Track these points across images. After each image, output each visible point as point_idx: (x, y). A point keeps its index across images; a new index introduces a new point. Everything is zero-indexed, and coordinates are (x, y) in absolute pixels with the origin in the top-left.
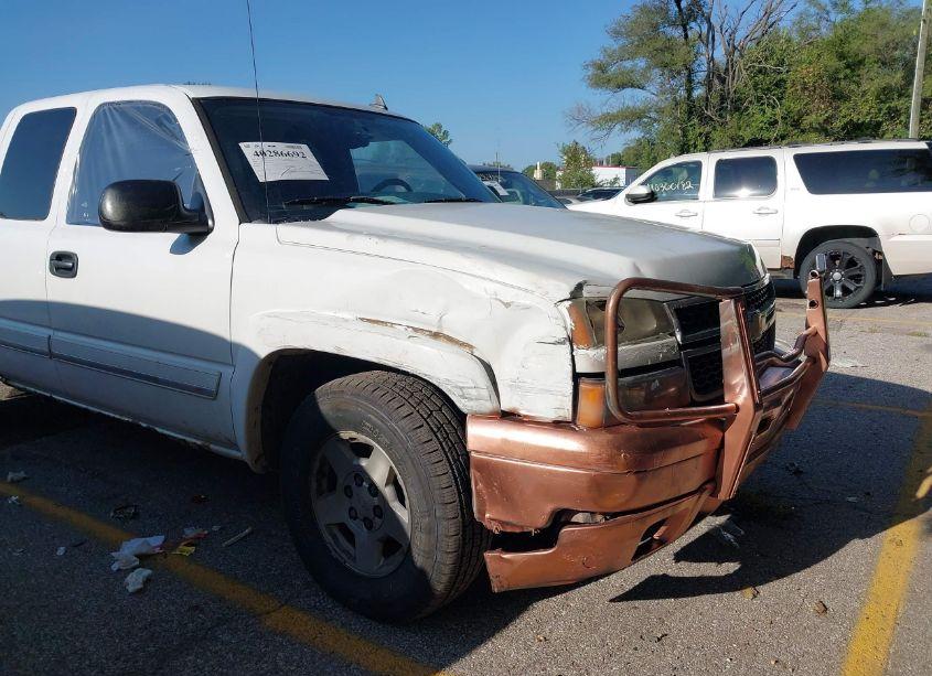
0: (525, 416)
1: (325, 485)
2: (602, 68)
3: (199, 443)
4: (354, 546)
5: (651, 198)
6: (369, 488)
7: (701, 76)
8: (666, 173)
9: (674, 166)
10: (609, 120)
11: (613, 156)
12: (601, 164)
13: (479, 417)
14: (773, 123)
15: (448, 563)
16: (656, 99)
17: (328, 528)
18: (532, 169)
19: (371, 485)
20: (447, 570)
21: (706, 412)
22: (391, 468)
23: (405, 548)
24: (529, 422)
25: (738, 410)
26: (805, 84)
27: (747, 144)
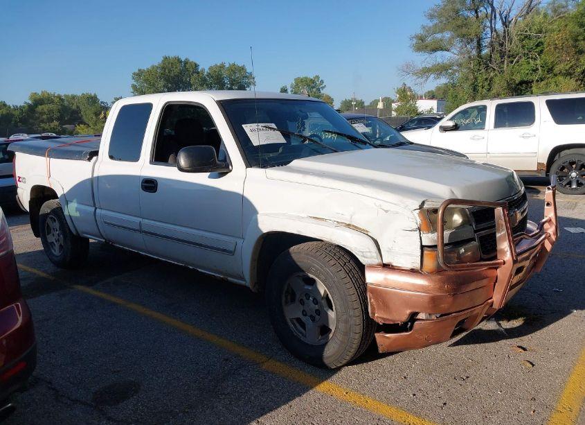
0: (396, 267)
1: (289, 299)
2: (422, 39)
3: (222, 277)
4: (305, 329)
5: (456, 128)
6: (313, 301)
7: (486, 42)
8: (465, 112)
9: (469, 108)
10: (426, 72)
11: (429, 92)
12: (421, 98)
13: (372, 267)
14: (535, 70)
15: (356, 339)
16: (457, 57)
17: (291, 320)
18: (376, 102)
19: (314, 299)
20: (356, 342)
21: (488, 264)
22: (325, 290)
23: (333, 331)
24: (398, 269)
25: (504, 263)
26: (556, 44)
27: (518, 85)
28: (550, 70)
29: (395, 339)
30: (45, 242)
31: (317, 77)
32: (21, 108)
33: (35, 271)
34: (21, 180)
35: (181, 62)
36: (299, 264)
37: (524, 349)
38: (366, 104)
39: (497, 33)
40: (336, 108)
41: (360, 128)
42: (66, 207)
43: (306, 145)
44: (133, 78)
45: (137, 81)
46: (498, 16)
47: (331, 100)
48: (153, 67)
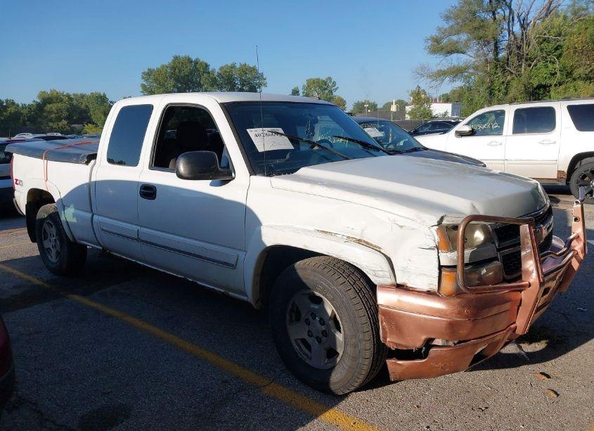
0: (411, 288)
1: (294, 318)
2: (437, 41)
3: (223, 291)
4: (310, 352)
5: (472, 133)
6: (320, 321)
7: (504, 44)
8: (482, 117)
10: (441, 74)
11: (444, 95)
12: (436, 102)
13: (384, 287)
14: (553, 74)
15: (366, 365)
16: (473, 60)
17: (296, 340)
18: (389, 105)
19: (321, 319)
20: (365, 368)
21: (512, 287)
22: (333, 311)
23: (341, 355)
24: (413, 291)
25: (530, 285)
26: (576, 48)
27: (535, 89)
28: (569, 74)
29: (409, 367)
30: (41, 248)
31: (330, 79)
32: (30, 107)
33: (30, 278)
34: (18, 182)
35: (192, 62)
36: (304, 281)
37: (548, 377)
38: (379, 107)
39: (515, 36)
40: (348, 110)
41: (373, 132)
42: (63, 212)
43: (315, 152)
44: (143, 78)
45: (147, 80)
46: (516, 19)
47: (342, 103)
48: (163, 67)
